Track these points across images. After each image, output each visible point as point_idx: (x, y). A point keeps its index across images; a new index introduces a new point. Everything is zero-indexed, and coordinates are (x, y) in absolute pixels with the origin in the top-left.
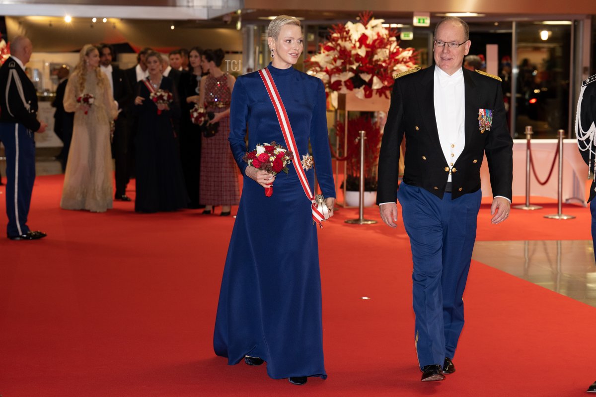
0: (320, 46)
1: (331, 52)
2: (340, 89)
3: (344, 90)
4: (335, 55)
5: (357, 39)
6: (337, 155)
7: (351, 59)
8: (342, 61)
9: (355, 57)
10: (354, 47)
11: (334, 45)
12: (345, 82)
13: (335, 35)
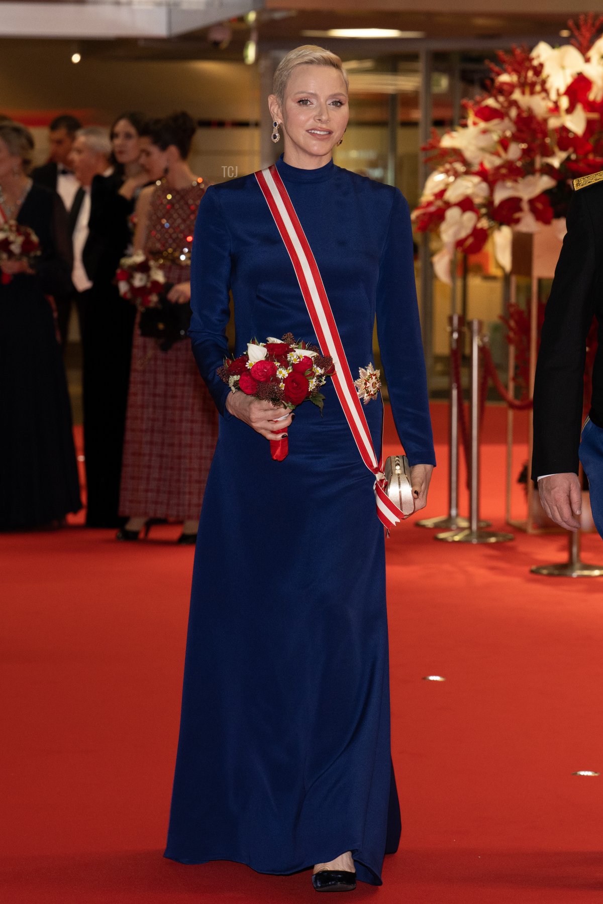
0: (464, 108)
1: (494, 124)
2: (517, 221)
3: (528, 223)
4: (504, 132)
5: (563, 90)
6: (511, 394)
7: (548, 140)
8: (524, 146)
9: (556, 136)
10: (556, 109)
11: (501, 104)
12: (532, 202)
13: (505, 78)
